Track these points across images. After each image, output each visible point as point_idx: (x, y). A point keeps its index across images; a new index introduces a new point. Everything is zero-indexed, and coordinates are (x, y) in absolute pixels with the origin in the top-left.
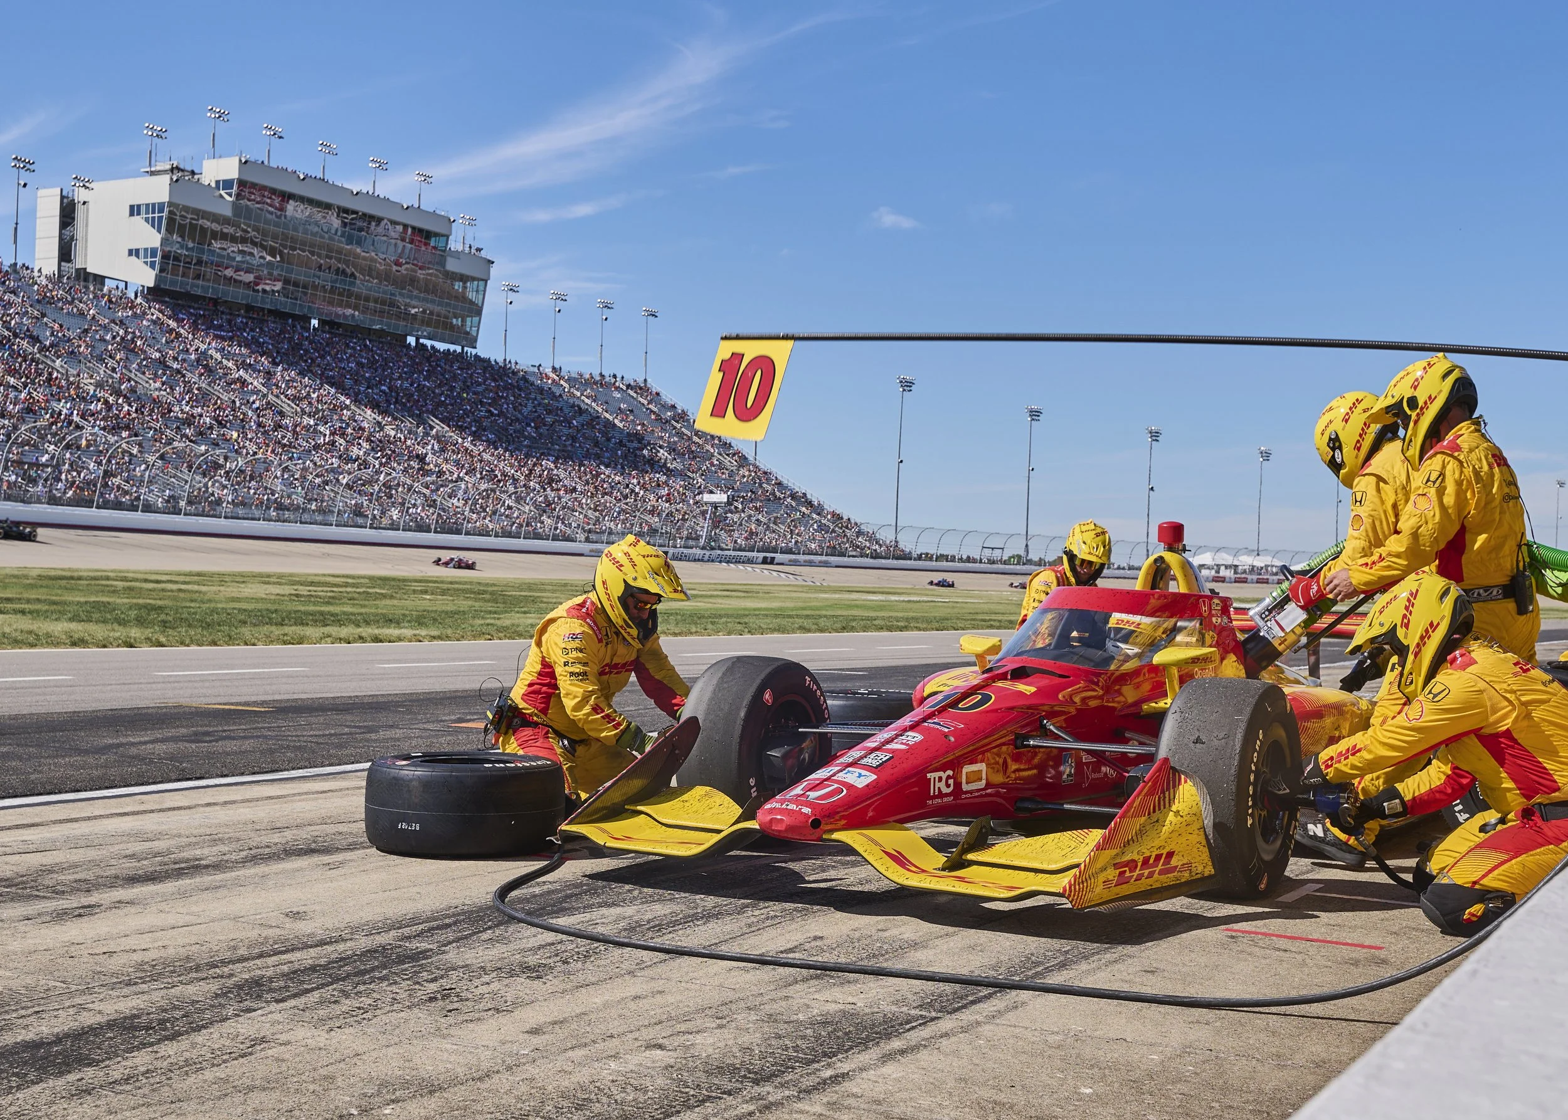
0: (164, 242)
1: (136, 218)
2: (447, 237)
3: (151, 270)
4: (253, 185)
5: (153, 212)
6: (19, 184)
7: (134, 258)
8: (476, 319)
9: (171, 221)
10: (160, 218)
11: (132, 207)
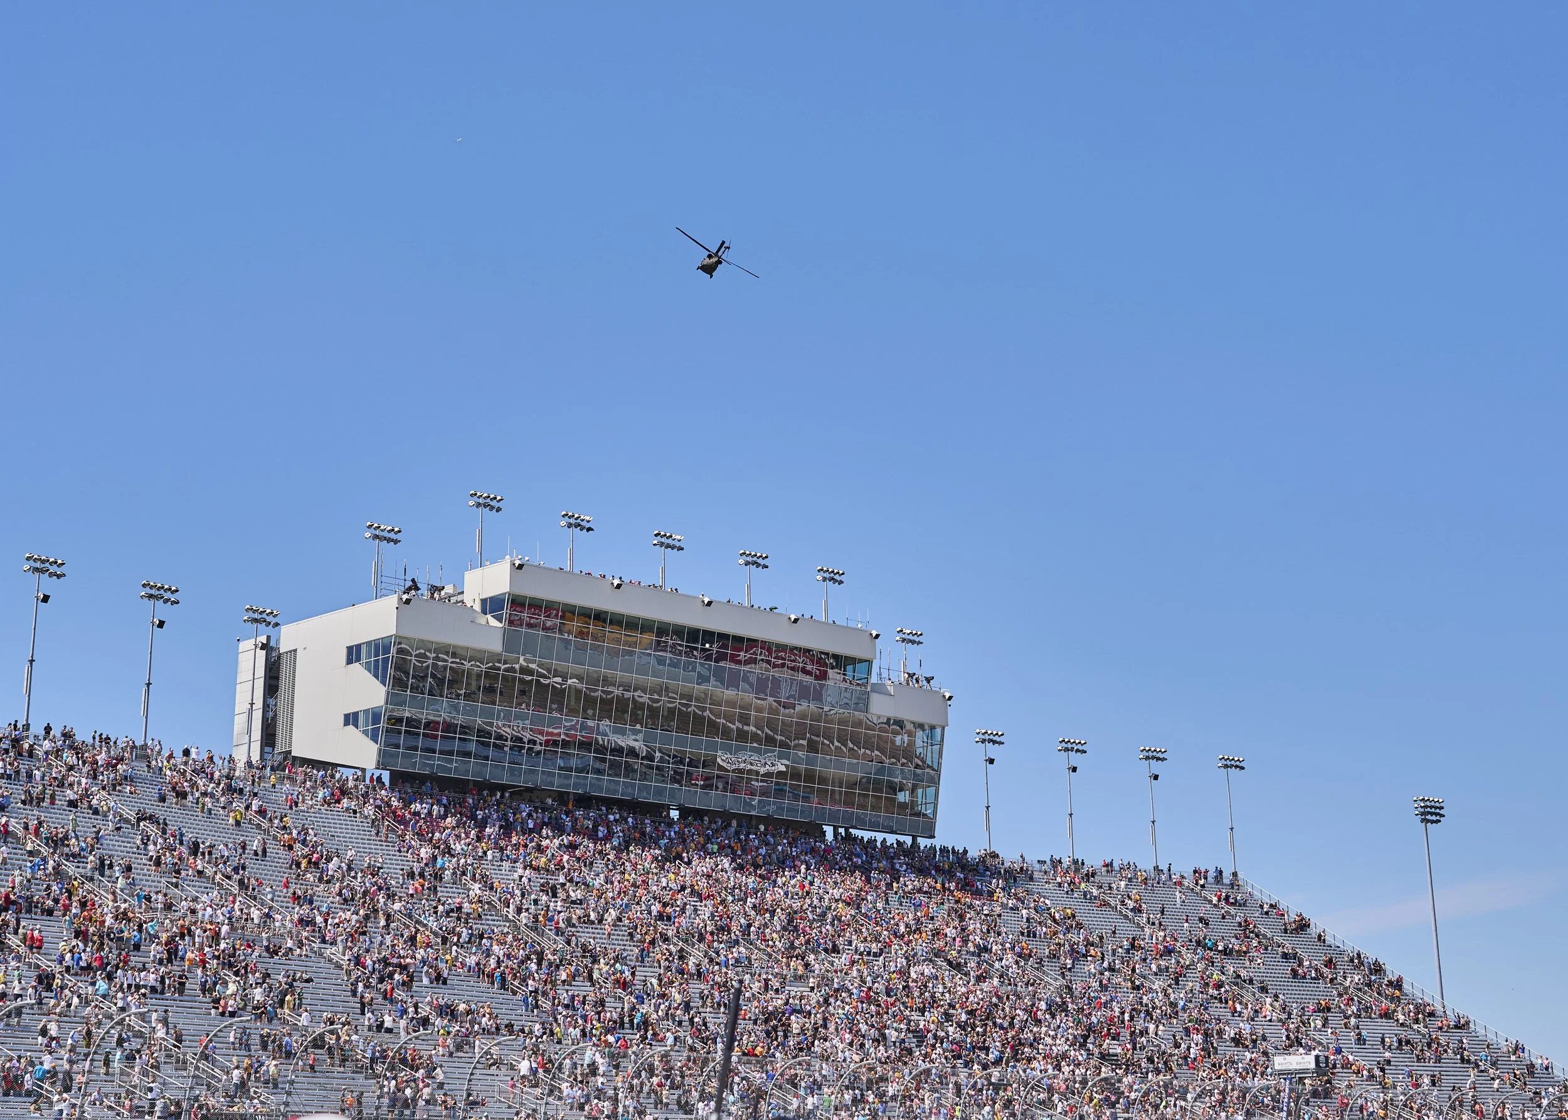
0: (391, 699)
1: (356, 665)
2: (869, 662)
3: (372, 743)
4: (536, 605)
5: (377, 655)
6: (153, 623)
7: (351, 727)
8: (931, 791)
9: (401, 666)
10: (386, 660)
11: (350, 649)
